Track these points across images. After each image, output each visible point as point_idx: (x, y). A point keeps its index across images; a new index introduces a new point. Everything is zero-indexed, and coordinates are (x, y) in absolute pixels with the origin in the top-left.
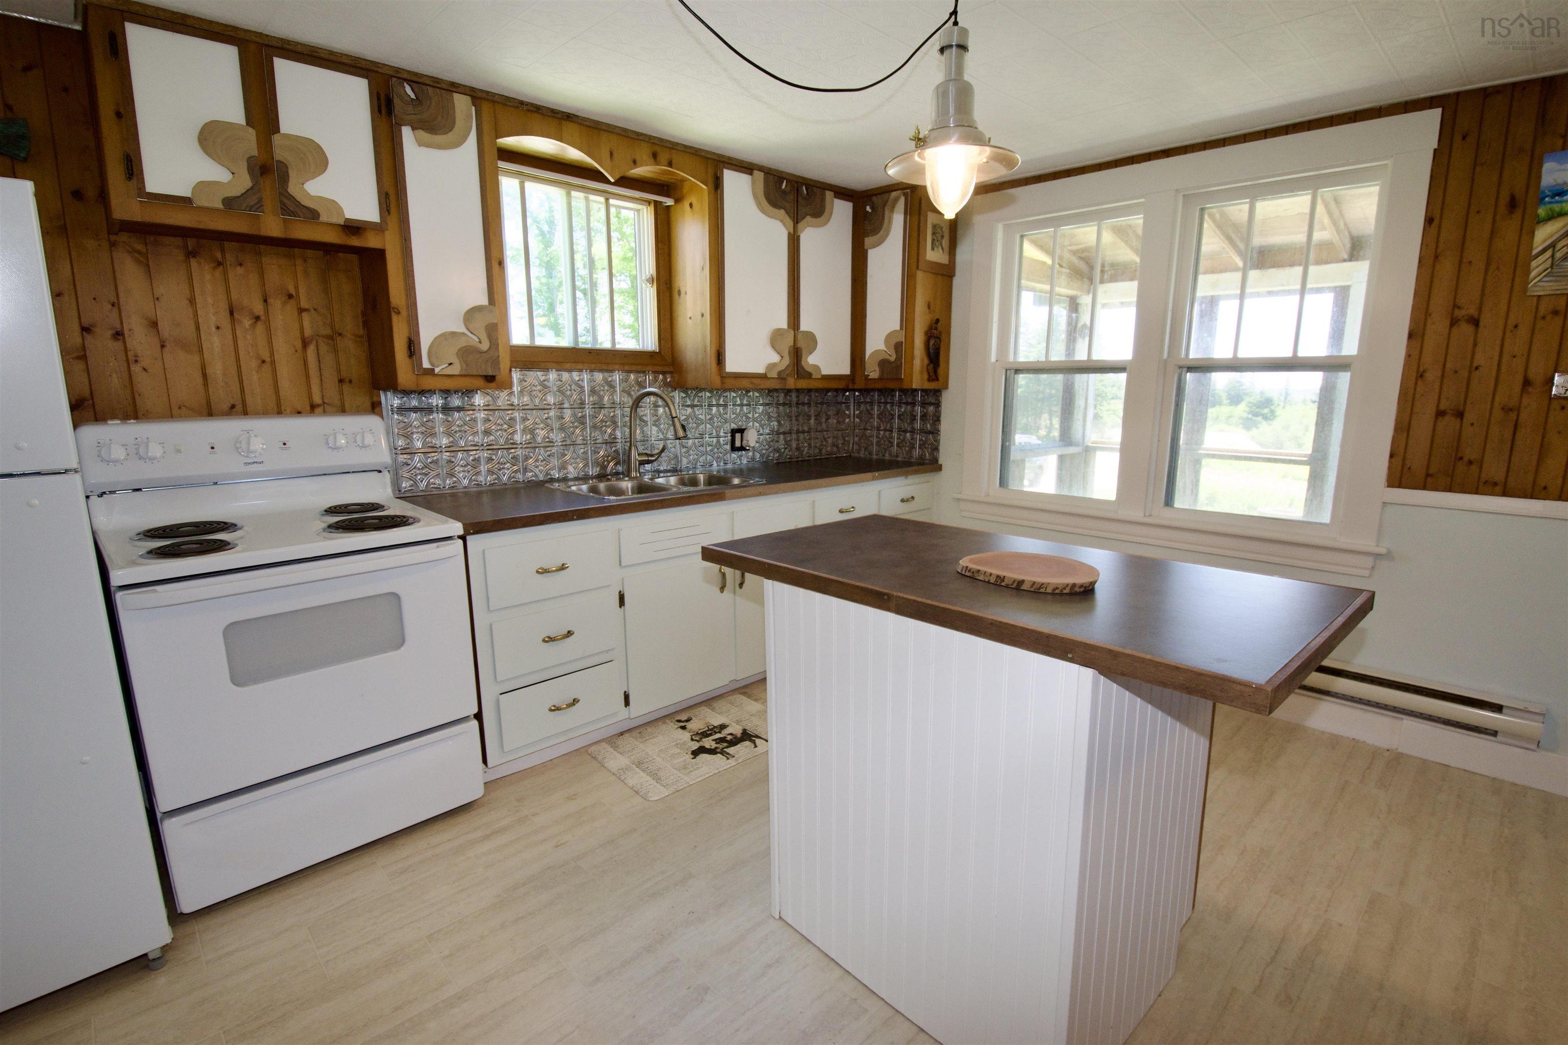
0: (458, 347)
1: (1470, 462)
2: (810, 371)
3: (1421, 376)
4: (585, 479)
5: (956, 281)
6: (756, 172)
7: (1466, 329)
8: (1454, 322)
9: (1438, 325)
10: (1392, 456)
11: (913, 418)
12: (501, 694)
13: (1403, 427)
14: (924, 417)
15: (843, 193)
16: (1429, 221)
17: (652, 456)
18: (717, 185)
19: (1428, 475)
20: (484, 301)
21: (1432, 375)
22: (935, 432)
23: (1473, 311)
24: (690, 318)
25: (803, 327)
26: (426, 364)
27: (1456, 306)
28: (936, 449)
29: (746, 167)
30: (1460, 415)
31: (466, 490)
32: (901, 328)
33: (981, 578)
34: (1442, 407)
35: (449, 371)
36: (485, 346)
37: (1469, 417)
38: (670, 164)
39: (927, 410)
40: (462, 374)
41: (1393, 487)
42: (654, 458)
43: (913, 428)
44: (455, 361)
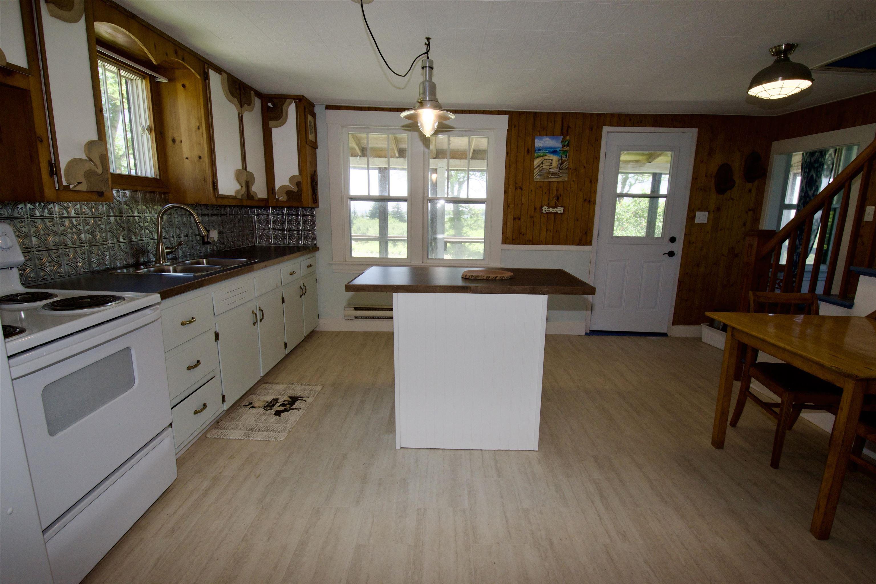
0: (85, 171)
1: (523, 234)
2: (253, 195)
3: (509, 206)
4: (127, 266)
5: (318, 151)
6: (223, 74)
7: (519, 190)
8: (516, 189)
9: (511, 189)
10: (503, 233)
11: (298, 223)
12: (172, 408)
13: (505, 224)
14: (305, 222)
15: (259, 94)
16: (507, 153)
17: (172, 248)
18: (206, 78)
19: (513, 239)
20: (95, 137)
21: (511, 206)
22: (313, 230)
23: (520, 185)
24: (187, 158)
25: (248, 170)
26: (64, 183)
27: (516, 183)
28: (314, 239)
29: (219, 70)
30: (520, 219)
31: (54, 281)
32: (300, 174)
33: (480, 278)
34: (515, 217)
35: (79, 188)
36: (100, 171)
37: (522, 220)
38: (183, 60)
39: (307, 218)
40: (88, 190)
41: (510, 244)
42: (174, 250)
43: (298, 228)
44: (83, 180)
